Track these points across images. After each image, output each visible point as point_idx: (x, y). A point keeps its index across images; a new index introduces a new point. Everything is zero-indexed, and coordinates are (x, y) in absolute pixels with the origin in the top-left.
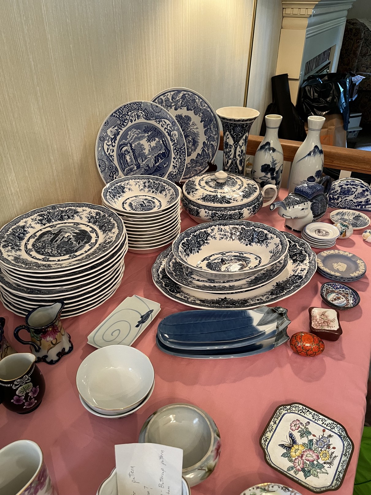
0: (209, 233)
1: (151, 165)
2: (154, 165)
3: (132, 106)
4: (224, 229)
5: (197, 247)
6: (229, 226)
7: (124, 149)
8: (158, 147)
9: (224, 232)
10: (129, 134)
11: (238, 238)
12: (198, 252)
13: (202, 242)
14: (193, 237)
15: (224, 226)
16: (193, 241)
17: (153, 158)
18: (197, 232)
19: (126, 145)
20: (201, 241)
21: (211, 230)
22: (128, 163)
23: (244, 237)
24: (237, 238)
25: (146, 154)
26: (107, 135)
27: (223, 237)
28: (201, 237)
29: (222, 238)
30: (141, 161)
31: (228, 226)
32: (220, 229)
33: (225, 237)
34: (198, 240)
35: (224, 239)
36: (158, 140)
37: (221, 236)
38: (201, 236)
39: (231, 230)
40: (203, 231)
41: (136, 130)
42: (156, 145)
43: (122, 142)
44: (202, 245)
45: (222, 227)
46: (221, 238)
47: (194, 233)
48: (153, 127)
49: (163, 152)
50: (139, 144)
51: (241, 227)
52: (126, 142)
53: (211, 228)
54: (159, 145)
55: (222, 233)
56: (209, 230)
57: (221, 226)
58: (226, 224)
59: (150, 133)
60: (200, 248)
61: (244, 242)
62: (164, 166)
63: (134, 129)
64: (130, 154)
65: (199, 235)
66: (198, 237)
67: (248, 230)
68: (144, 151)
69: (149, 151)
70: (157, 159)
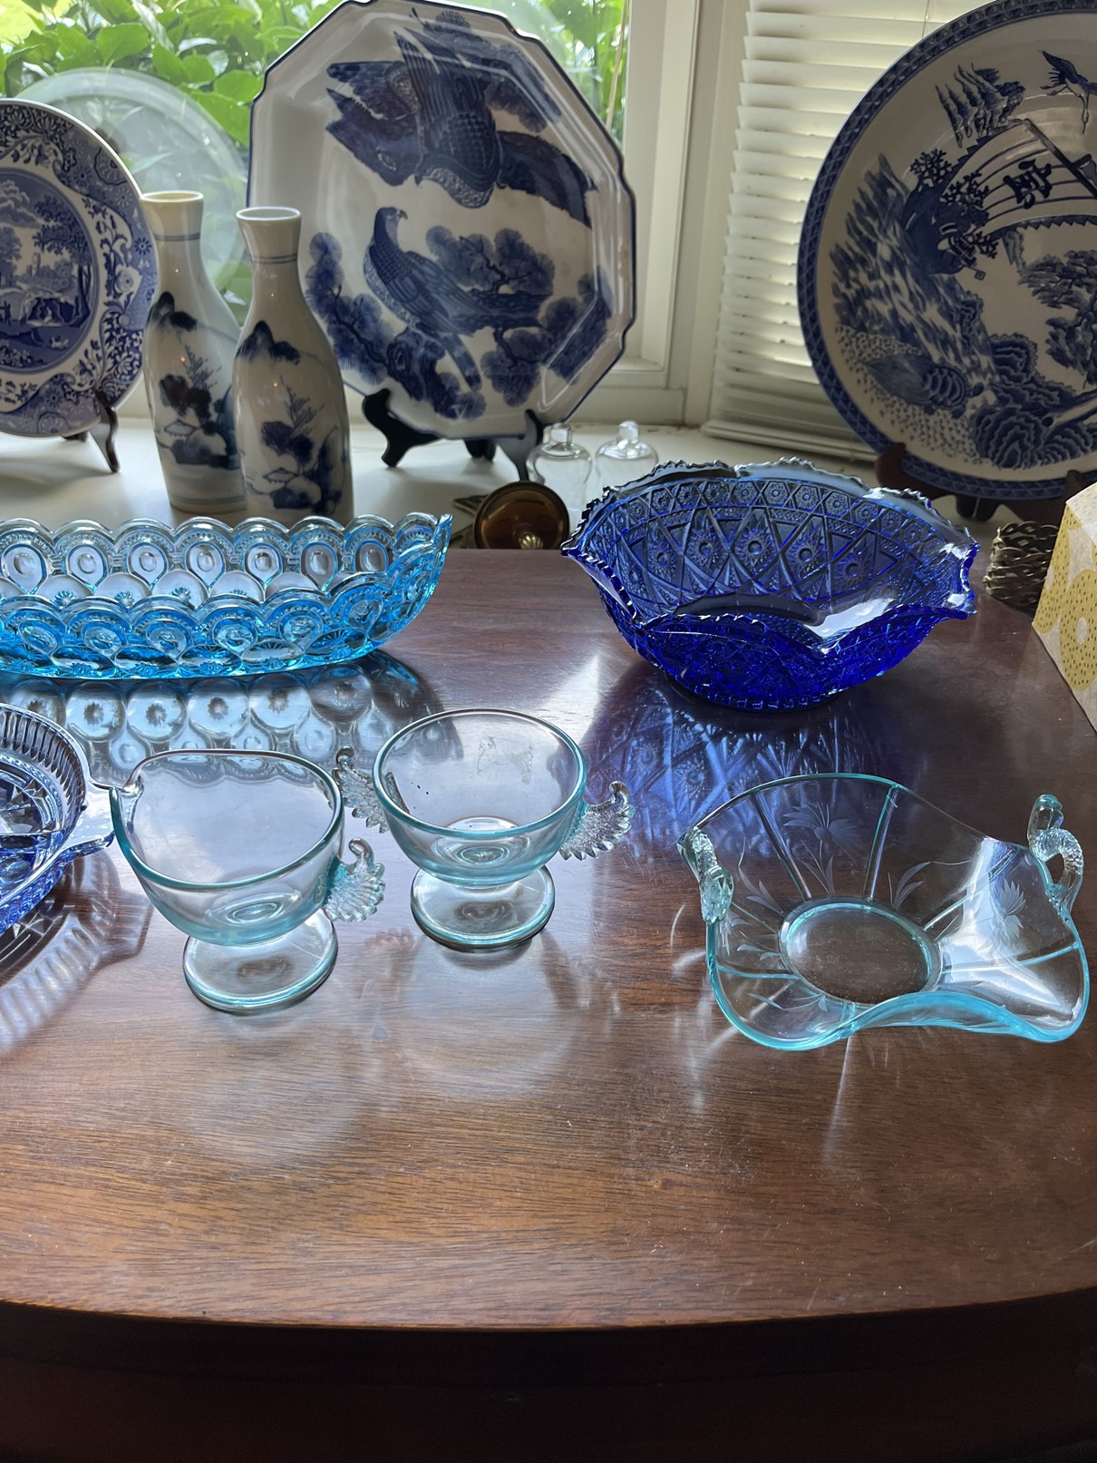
1: (17, 313)
2: (23, 320)
3: (40, 120)
8: (60, 278)
17: (30, 296)
25: (19, 272)
36: (69, 260)
41: (17, 189)
42: (57, 269)
48: (69, 211)
49: (66, 303)
50: (9, 231)
54: (67, 274)
62: (52, 342)
63: (14, 183)
68: (14, 261)
69: (30, 270)
70: (39, 308)
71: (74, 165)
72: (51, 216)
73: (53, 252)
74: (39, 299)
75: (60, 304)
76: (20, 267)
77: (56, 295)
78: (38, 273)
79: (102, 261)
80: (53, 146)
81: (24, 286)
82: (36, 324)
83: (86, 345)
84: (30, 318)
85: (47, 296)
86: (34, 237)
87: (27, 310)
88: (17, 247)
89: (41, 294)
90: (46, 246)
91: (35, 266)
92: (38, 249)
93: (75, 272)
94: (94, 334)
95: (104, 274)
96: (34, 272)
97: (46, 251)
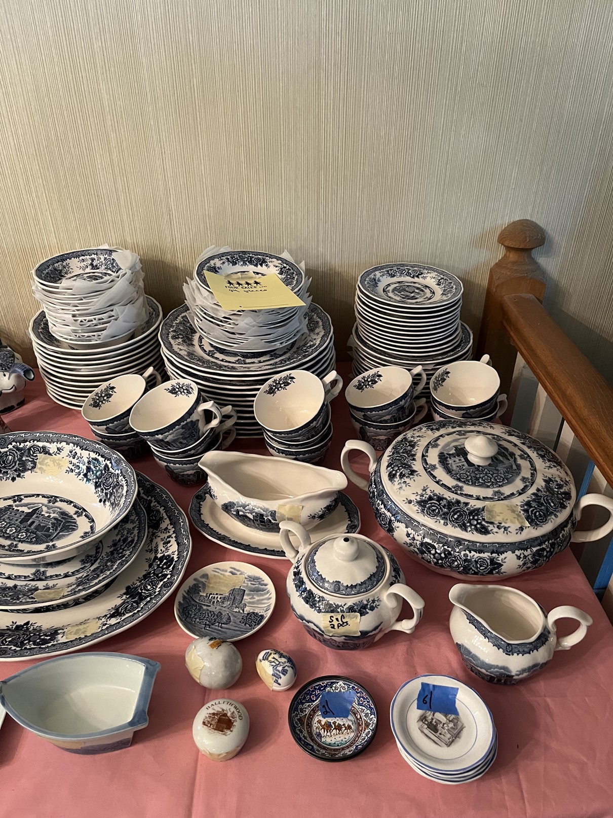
0: (51, 452)
4: (79, 455)
5: (15, 470)
6: (90, 452)
9: (78, 461)
11: (96, 481)
12: (13, 479)
13: (30, 465)
14: (13, 450)
15: (82, 450)
16: (10, 457)
18: (26, 444)
20: (30, 463)
21: (58, 448)
23: (104, 484)
24: (94, 481)
27: (73, 468)
28: (32, 455)
29: (72, 471)
31: (88, 452)
32: (74, 452)
33: (77, 471)
34: (24, 459)
35: (74, 473)
37: (71, 466)
38: (34, 453)
39: (89, 462)
40: (40, 444)
44: (29, 469)
45: (78, 450)
46: (69, 470)
47: (18, 444)
51: (104, 463)
53: (59, 445)
55: (75, 461)
56: (52, 447)
57: (77, 447)
58: (86, 447)
60: (22, 474)
61: (100, 493)
65: (29, 449)
66: (26, 454)
67: (112, 473)
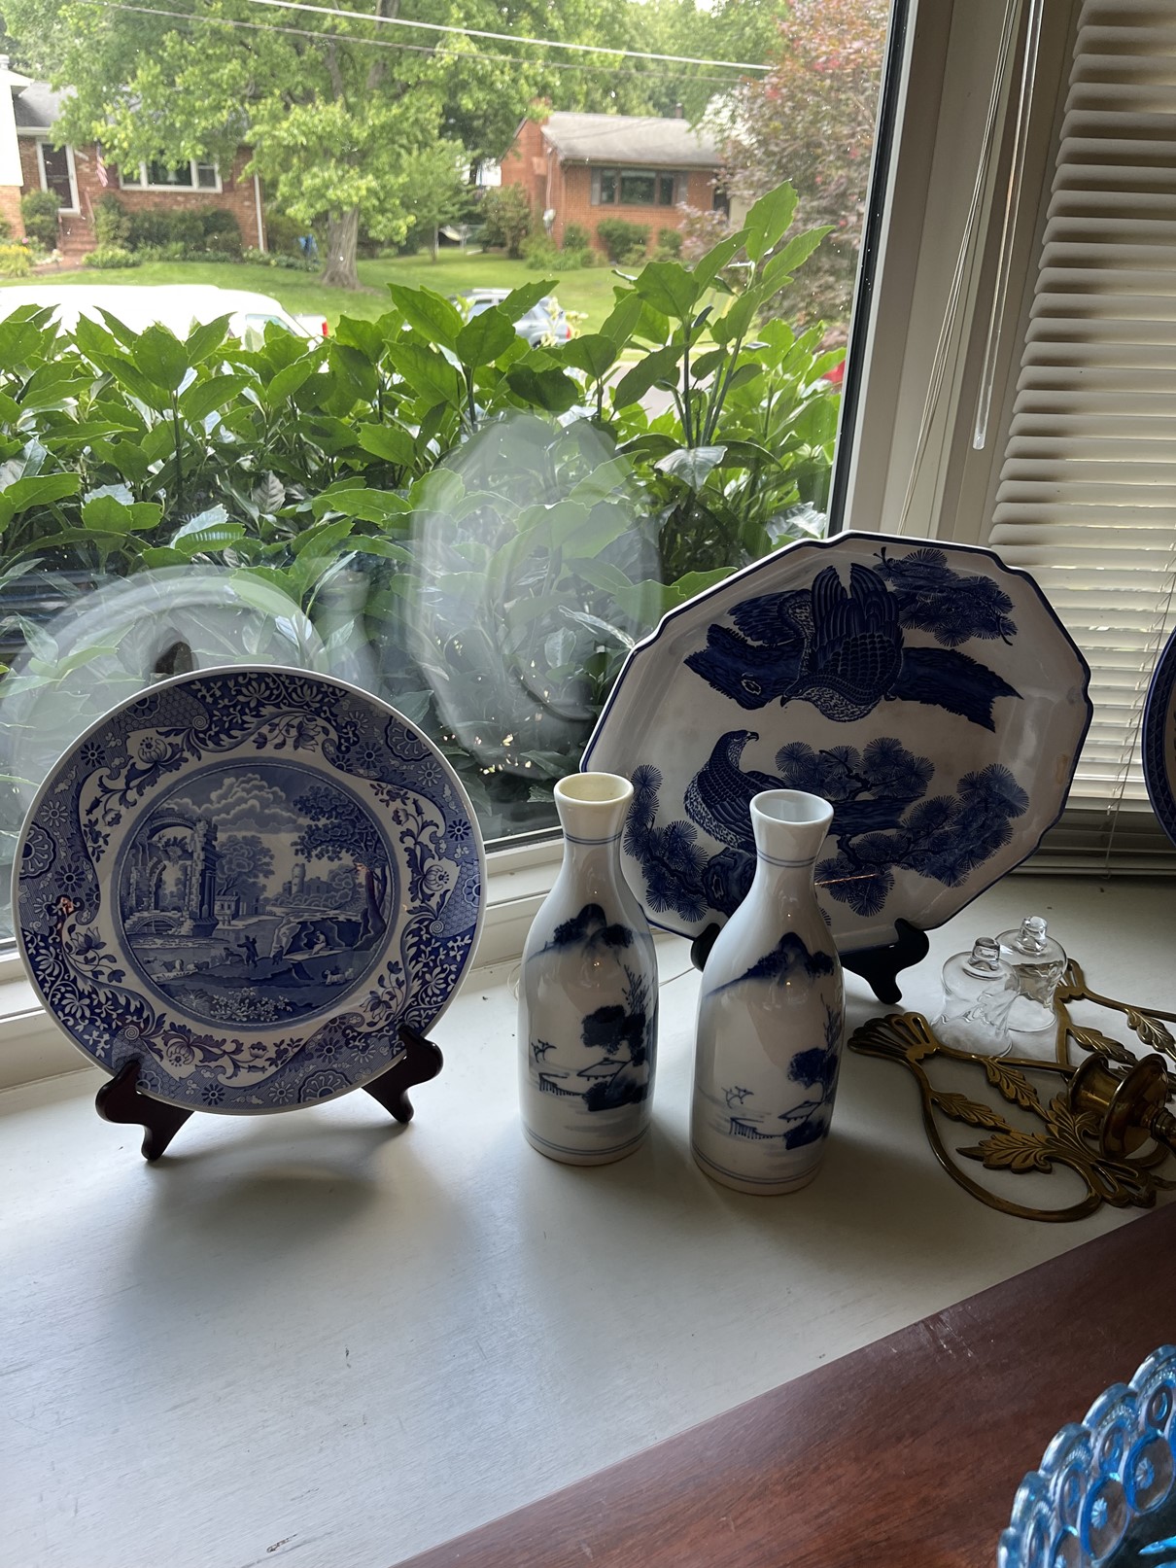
1: (267, 948)
2: (279, 955)
3: (295, 690)
7: (170, 833)
8: (337, 891)
10: (224, 788)
17: (289, 922)
19: (190, 824)
22: (161, 892)
25: (270, 893)
26: (122, 750)
30: (228, 912)
36: (352, 865)
41: (265, 783)
42: (333, 879)
43: (176, 804)
48: (350, 801)
49: (349, 920)
50: (253, 842)
52: (194, 812)
54: (347, 883)
59: (323, 821)
62: (326, 977)
63: (257, 776)
64: (189, 863)
68: (261, 880)
69: (288, 887)
70: (306, 935)
71: (355, 743)
72: (323, 813)
73: (325, 858)
74: (303, 924)
75: (338, 923)
76: (272, 887)
77: (332, 913)
78: (301, 891)
79: (403, 858)
80: (321, 722)
81: (278, 911)
82: (299, 957)
83: (382, 969)
84: (289, 952)
85: (318, 917)
86: (294, 844)
87: (284, 940)
88: (267, 860)
89: (306, 917)
90: (314, 853)
91: (296, 881)
92: (301, 859)
93: (362, 879)
94: (393, 953)
95: (406, 875)
96: (294, 889)
97: (314, 859)
